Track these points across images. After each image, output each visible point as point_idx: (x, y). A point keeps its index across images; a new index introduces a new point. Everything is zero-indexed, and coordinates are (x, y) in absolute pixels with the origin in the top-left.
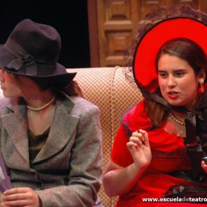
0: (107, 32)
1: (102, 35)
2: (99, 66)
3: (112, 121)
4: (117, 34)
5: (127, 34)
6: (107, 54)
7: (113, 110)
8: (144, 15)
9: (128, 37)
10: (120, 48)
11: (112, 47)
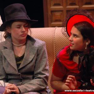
0: (52, 12)
1: (50, 13)
2: (48, 27)
3: (54, 52)
4: (56, 12)
5: (61, 12)
6: (52, 22)
7: (54, 47)
8: (69, 4)
9: (61, 14)
10: (57, 19)
11: (54, 18)
